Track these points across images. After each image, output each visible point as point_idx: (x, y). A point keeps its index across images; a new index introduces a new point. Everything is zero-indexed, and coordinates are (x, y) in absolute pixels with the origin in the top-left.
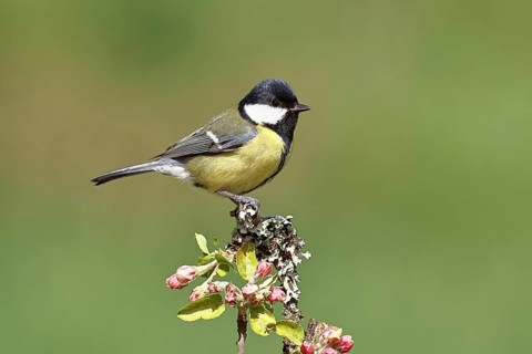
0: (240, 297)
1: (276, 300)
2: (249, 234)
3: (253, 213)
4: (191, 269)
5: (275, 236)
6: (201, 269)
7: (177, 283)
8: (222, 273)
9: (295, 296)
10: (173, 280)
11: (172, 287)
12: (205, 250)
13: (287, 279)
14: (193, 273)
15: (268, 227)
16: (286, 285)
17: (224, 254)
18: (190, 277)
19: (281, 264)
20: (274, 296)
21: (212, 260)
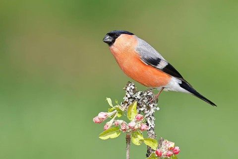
0: (128, 127)
1: (144, 130)
2: (131, 98)
3: (133, 88)
4: (105, 114)
5: (143, 99)
6: (109, 114)
7: (98, 121)
8: (119, 116)
9: (153, 126)
10: (96, 119)
11: (96, 122)
12: (111, 105)
13: (149, 118)
14: (106, 116)
15: (140, 95)
16: (149, 122)
17: (120, 107)
18: (105, 117)
19: (146, 112)
20: (143, 128)
21: (114, 110)
